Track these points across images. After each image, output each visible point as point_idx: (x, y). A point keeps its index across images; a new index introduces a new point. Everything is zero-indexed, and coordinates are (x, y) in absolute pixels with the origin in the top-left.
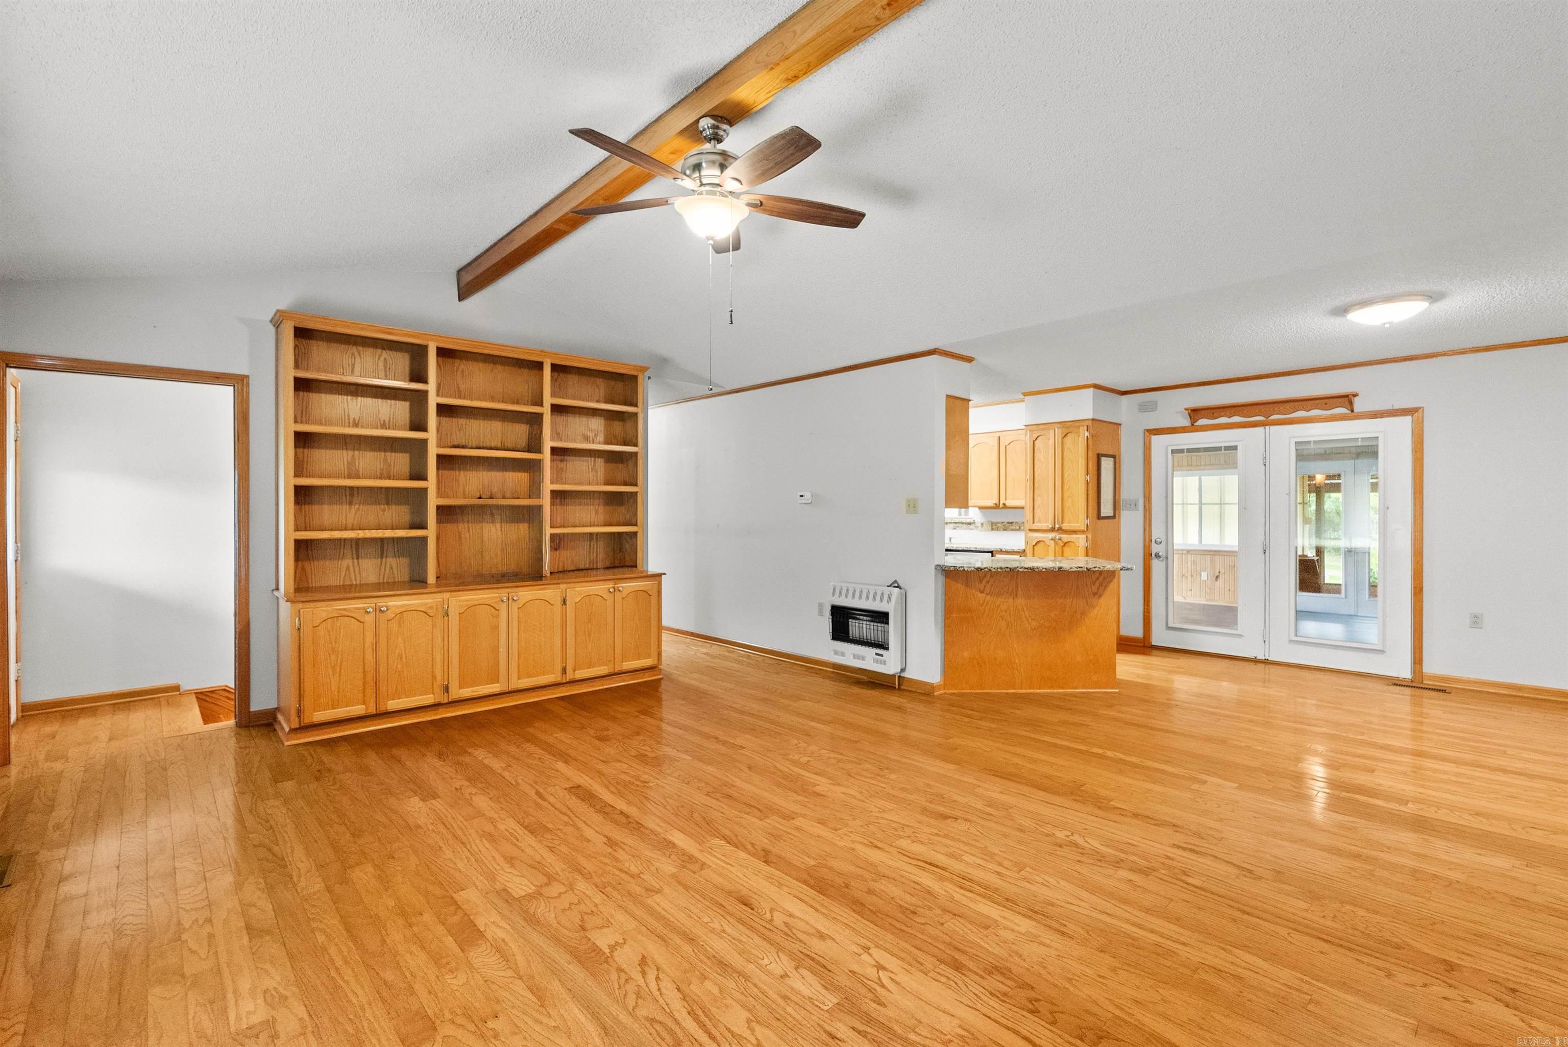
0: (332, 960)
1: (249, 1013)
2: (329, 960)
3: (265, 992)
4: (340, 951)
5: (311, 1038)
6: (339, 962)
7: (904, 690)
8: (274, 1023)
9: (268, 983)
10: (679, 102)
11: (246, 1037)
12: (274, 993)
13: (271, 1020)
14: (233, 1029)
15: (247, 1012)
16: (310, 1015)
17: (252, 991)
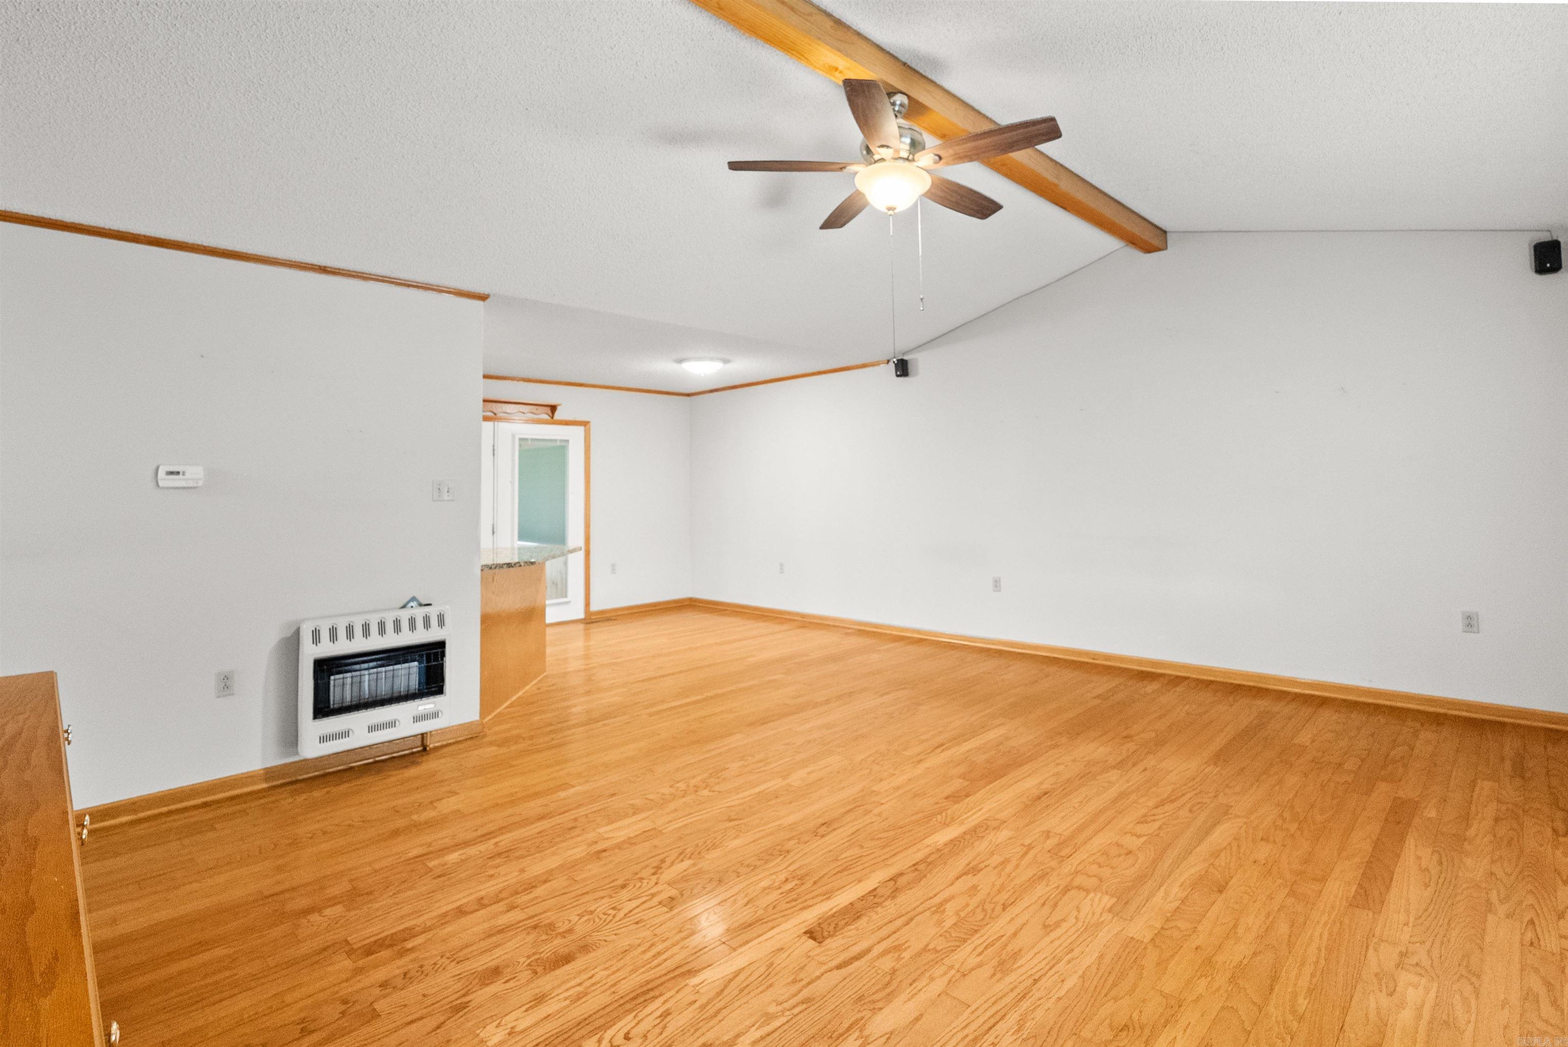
0: (1313, 975)
1: (1416, 987)
2: (1315, 976)
3: (1391, 994)
4: (1298, 977)
5: (1377, 933)
6: (1308, 970)
7: (436, 749)
8: (1399, 965)
9: (1384, 1001)
10: (889, 53)
11: (1426, 970)
12: (1384, 988)
13: (1400, 968)
14: (1435, 985)
15: (1417, 989)
16: (1367, 948)
17: (1402, 1005)
